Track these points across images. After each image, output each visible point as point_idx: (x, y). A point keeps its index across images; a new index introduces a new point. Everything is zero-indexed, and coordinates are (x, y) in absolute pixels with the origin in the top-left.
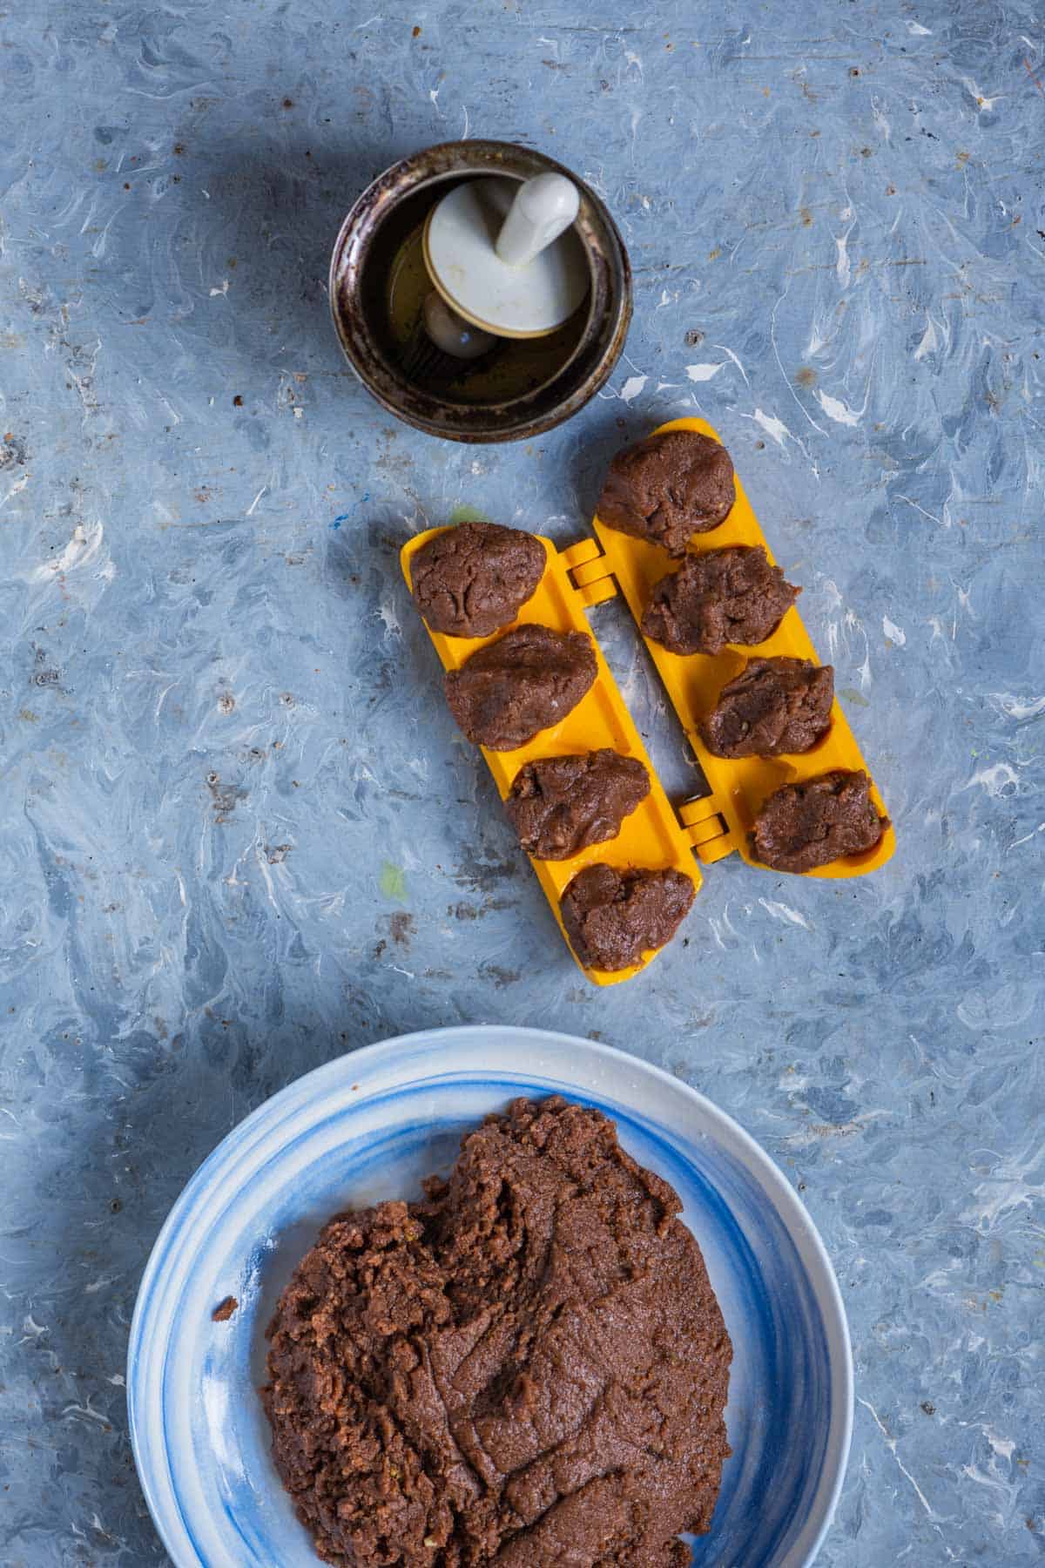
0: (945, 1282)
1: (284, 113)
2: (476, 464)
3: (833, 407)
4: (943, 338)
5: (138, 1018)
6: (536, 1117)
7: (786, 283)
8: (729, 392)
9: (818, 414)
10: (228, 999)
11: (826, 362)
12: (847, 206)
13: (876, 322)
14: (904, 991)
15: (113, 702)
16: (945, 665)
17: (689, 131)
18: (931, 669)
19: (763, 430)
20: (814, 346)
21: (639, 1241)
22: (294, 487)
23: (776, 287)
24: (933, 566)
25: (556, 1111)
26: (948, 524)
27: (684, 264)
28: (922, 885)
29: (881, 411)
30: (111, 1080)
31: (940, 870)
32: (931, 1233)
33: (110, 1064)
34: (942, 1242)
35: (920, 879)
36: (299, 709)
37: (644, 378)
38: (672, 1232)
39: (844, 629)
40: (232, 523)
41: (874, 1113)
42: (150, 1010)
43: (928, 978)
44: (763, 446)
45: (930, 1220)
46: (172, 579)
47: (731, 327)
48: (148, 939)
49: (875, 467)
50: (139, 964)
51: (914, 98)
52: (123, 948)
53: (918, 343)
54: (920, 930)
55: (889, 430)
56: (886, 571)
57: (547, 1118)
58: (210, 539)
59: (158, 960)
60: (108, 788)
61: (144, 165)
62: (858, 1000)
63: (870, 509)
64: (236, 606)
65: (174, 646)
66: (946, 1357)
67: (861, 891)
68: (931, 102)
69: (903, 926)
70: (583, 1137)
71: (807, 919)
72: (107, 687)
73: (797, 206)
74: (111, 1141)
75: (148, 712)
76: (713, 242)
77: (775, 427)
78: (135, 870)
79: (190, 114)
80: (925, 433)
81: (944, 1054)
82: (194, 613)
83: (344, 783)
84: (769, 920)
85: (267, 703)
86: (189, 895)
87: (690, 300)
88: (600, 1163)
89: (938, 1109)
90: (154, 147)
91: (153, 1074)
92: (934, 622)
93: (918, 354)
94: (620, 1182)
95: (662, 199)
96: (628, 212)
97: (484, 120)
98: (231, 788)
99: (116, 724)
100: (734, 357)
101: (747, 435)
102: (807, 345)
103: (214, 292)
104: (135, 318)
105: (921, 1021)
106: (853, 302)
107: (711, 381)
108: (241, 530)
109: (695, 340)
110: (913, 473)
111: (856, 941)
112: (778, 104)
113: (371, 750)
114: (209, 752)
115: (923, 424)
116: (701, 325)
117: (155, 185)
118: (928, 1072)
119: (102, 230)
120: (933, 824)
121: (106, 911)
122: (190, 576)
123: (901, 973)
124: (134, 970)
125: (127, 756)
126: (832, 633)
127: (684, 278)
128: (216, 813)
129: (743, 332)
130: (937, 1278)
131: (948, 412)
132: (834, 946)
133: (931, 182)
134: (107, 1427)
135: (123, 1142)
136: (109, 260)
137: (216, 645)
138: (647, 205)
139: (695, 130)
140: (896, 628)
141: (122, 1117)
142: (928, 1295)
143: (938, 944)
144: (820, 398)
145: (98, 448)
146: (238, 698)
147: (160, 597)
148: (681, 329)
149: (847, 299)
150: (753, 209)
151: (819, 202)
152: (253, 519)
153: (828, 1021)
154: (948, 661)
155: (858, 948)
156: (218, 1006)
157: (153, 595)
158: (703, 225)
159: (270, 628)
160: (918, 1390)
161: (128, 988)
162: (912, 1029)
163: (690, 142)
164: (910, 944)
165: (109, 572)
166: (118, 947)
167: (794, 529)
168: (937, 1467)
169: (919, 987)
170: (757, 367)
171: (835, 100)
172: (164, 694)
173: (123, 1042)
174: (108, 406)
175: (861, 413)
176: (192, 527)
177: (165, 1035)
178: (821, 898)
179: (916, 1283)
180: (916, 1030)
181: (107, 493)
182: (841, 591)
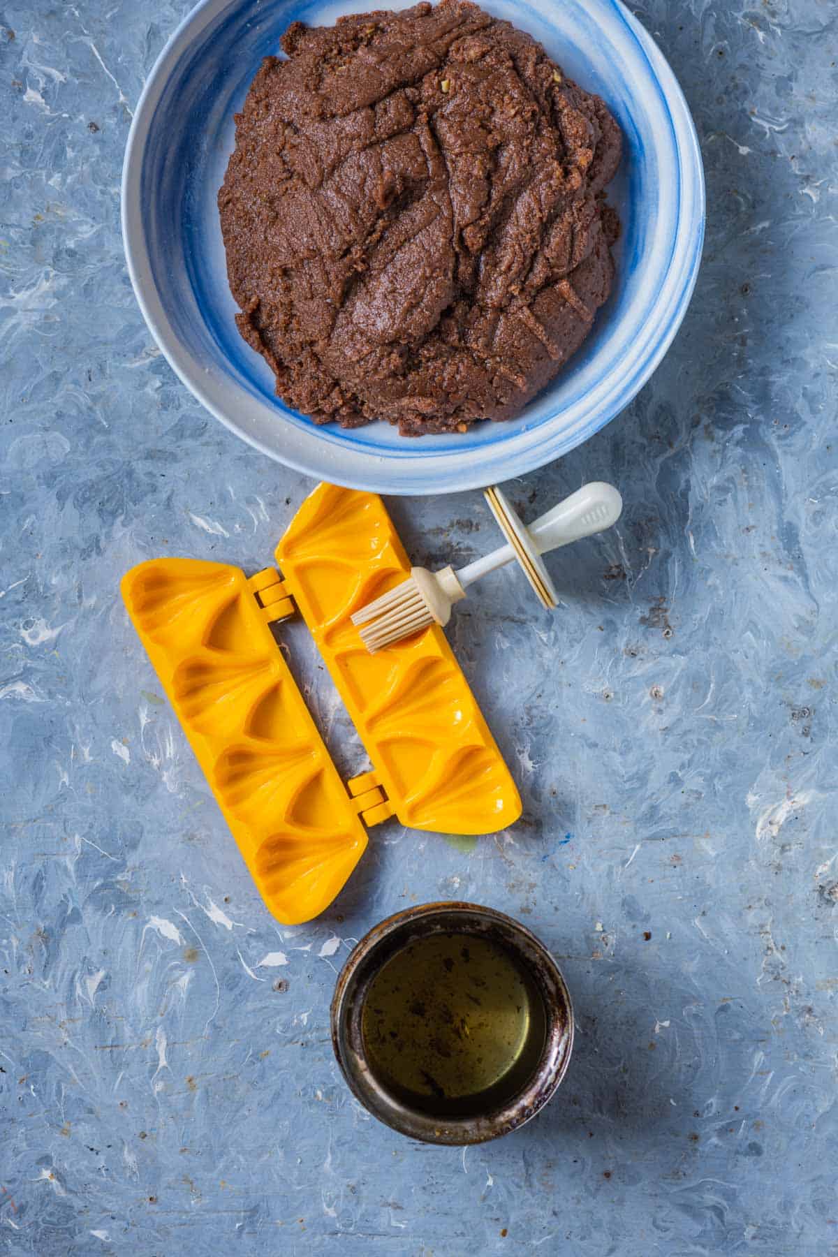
0: (80, 229)
1: (611, 1167)
2: (457, 885)
3: (171, 931)
4: (82, 986)
5: (728, 441)
7: (207, 1031)
8: (253, 943)
9: (182, 926)
10: (656, 456)
11: (176, 967)
12: (158, 1093)
13: (135, 999)
14: (112, 463)
15: (748, 694)
16: (80, 724)
17: (285, 1153)
18: (91, 721)
19: (226, 913)
20: (185, 980)
21: (272, 295)
22: (603, 866)
23: (215, 1027)
24: (89, 803)
25: (320, 412)
26: (77, 837)
27: (288, 1046)
28: (98, 547)
29: (131, 928)
30: (750, 391)
31: (84, 559)
32: (91, 268)
33: (750, 404)
34: (83, 261)
35: (100, 552)
36: (599, 689)
37: (321, 955)
38: (248, 299)
39: (161, 752)
40: (653, 838)
41: (137, 364)
42: (717, 447)
43: (93, 473)
44: (226, 900)
45: (92, 279)
46: (701, 794)
47: (252, 995)
48: (720, 505)
49: (136, 882)
50: (726, 484)
51: (105, 1179)
52: (740, 497)
53: (102, 982)
54: (100, 511)
55: (124, 913)
56: (127, 800)
57: (327, 408)
58: (669, 826)
59: (712, 488)
60: (752, 626)
61: (723, 1127)
62: (150, 455)
63: (140, 848)
64: (650, 771)
65: (698, 740)
66: (79, 168)
67: (147, 543)
68: (91, 1176)
69: (114, 514)
70: (302, 389)
71: (191, 520)
72: (753, 706)
73: (198, 1093)
74: (749, 342)
75: (719, 686)
76: (267, 1063)
77: (216, 915)
78: (730, 560)
79: (685, 1166)
80: (97, 910)
81: (80, 412)
82: (682, 767)
83: (562, 629)
84: (221, 520)
85: (624, 694)
86: (686, 539)
87: (284, 1017)
88: (294, 365)
89: (85, 368)
90: (714, 1140)
91: (716, 396)
92: (89, 759)
93: (102, 974)
94: (280, 347)
95: (306, 1099)
96: (334, 1088)
97: (449, 1161)
98: (653, 625)
99: (745, 677)
100: (250, 972)
101: (239, 909)
102: (191, 981)
103: (666, 1024)
104: (730, 1002)
105: (99, 439)
106: (153, 1016)
107: (266, 953)
108: (645, 833)
109: (280, 985)
110: (105, 878)
111: (152, 503)
112: (214, 1175)
113: (541, 656)
114: (671, 655)
115: (98, 917)
116: (276, 997)
117: (714, 1110)
118: (95, 399)
119: (757, 1073)
120: (89, 596)
121: (753, 527)
122: (685, 796)
123: (115, 477)
124: (731, 480)
125: (736, 651)
126: (170, 750)
127: (289, 1035)
128: (664, 605)
129: (242, 992)
130: (86, 232)
131: (77, 927)
132: (169, 499)
133: (91, 1111)
134: (753, 113)
135: (740, 341)
136: (751, 1050)
137: (666, 740)
138: (319, 1093)
139: (281, 1153)
140: (119, 753)
141: (741, 360)
142: (94, 218)
143: (86, 500)
144: (181, 940)
145: (760, 899)
146: (648, 698)
147: (709, 780)
148: (292, 993)
149: (159, 1018)
150: (234, 1091)
151: (181, 1096)
152: (635, 842)
153: (174, 439)
154: (77, 727)
155: (149, 497)
156: (663, 451)
157: (716, 781)
158: (274, 1078)
159: (621, 754)
160: (102, 142)
161: (735, 465)
162: (107, 432)
163: (284, 1144)
164: (108, 500)
165: (751, 799)
166: (743, 496)
167: (203, 833)
168: (87, 81)
169: (101, 465)
170: (230, 964)
171: (169, 1178)
172: (707, 701)
173: (741, 422)
174: (752, 932)
175: (148, 926)
176: (685, 835)
177: (707, 427)
178: (180, 537)
179: (102, 229)
180: (103, 431)
181: (753, 863)
182: (164, 783)
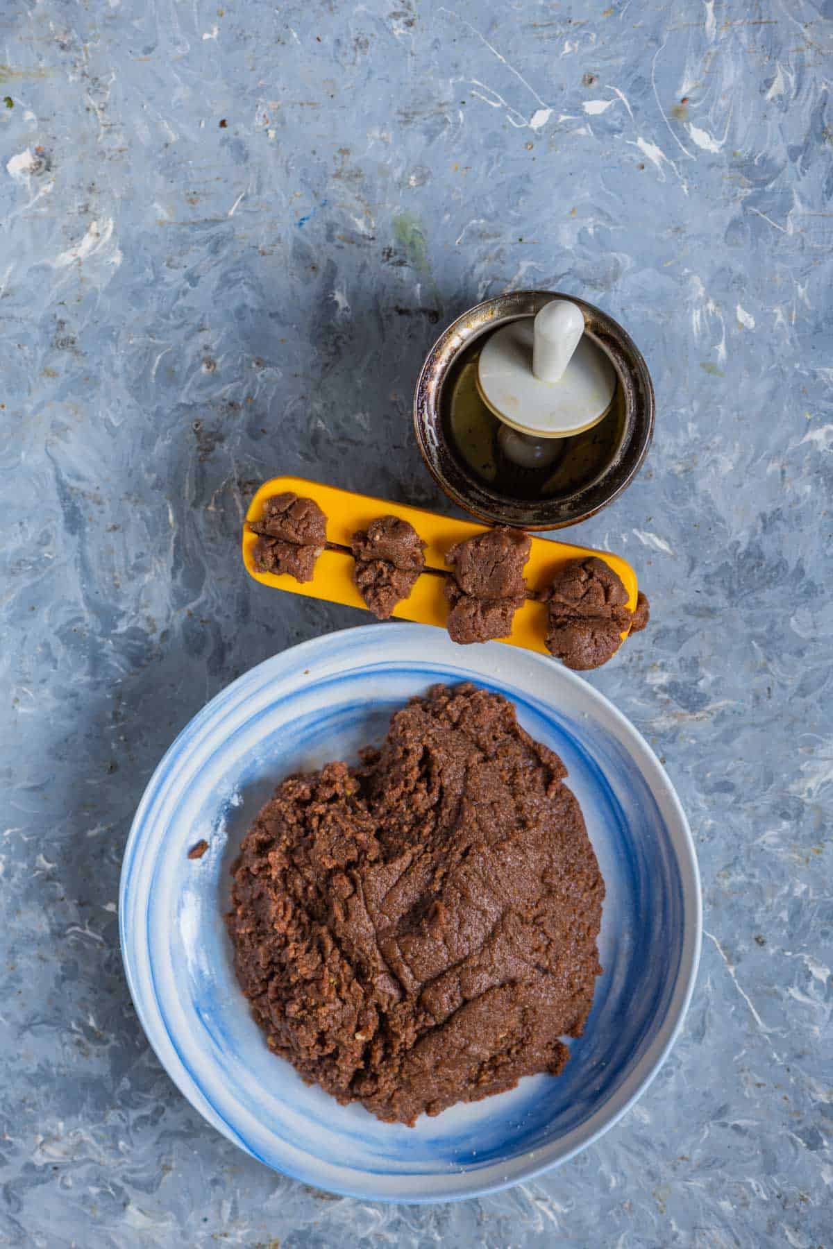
0: (776, 840)
2: (413, 178)
3: (700, 137)
4: (789, 83)
5: (133, 617)
6: (452, 698)
7: (665, 37)
8: (617, 124)
9: (686, 141)
10: (206, 602)
11: (694, 101)
13: (736, 70)
14: (749, 606)
15: (118, 364)
16: (786, 345)
18: (774, 348)
19: (643, 154)
20: (685, 89)
21: (533, 800)
22: (267, 194)
23: (657, 41)
24: (779, 266)
25: (467, 694)
26: (791, 232)
27: (583, 21)
28: (764, 521)
29: (739, 140)
30: (110, 666)
31: (779, 509)
32: (766, 800)
33: (110, 653)
34: (774, 807)
35: (763, 516)
36: (268, 371)
37: (549, 111)
38: (558, 794)
39: (705, 315)
40: (215, 222)
41: (721, 703)
42: (143, 611)
43: (767, 595)
44: (643, 167)
45: (765, 789)
46: (168, 265)
47: (620, 72)
48: (142, 553)
49: (733, 186)
50: (135, 574)
52: (123, 560)
53: (769, 87)
54: (762, 557)
55: (745, 156)
56: (739, 268)
57: (460, 699)
58: (199, 234)
59: (151, 570)
60: (113, 432)
62: (710, 612)
63: (728, 221)
64: (219, 288)
65: (168, 318)
66: (776, 900)
67: (715, 525)
69: (748, 554)
70: (489, 715)
71: (671, 547)
72: (113, 352)
74: (110, 715)
75: (146, 371)
76: (607, 3)
77: (653, 152)
78: (133, 498)
80: (773, 159)
81: (780, 657)
82: (185, 293)
83: (301, 432)
84: (641, 547)
85: (242, 365)
86: (176, 519)
87: (588, 50)
88: (502, 736)
89: (773, 701)
91: (144, 662)
92: (777, 310)
93: (769, 96)
94: (518, 752)
98: (211, 434)
99: (121, 382)
100: (621, 95)
101: (631, 159)
102: (680, 86)
103: (206, 36)
104: (142, 56)
105: (762, 630)
106: (718, 53)
107: (603, 114)
108: (224, 227)
109: (591, 81)
110: (764, 191)
111: (710, 564)
113: (325, 405)
114: (195, 404)
115: (772, 152)
116: (595, 69)
118: (766, 671)
120: (774, 472)
121: (109, 531)
122: (184, 263)
123: (746, 591)
124: (131, 578)
125: (129, 407)
126: (696, 318)
127: (583, 31)
128: (200, 453)
129: (629, 75)
130: (770, 836)
131: (792, 142)
132: (692, 568)
134: (101, 944)
135: (119, 717)
136: (122, 9)
137: (202, 319)
140: (747, 315)
141: (119, 697)
142: (762, 850)
143: (776, 568)
144: (689, 129)
145: (110, 159)
146: (219, 361)
147: (158, 279)
148: (580, 73)
149: (713, 51)
152: (233, 218)
153: (686, 628)
154: (788, 342)
155: (712, 570)
156: (199, 607)
157: (152, 278)
159: (245, 306)
160: (753, 927)
161: (126, 592)
162: (753, 636)
164: (753, 568)
165: (117, 259)
166: (119, 561)
167: (666, 234)
168: (766, 987)
169: (760, 603)
170: (640, 103)
172: (159, 357)
173: (120, 635)
174: (119, 126)
175: (723, 142)
176: (184, 224)
177: (154, 631)
178: (683, 530)
179: (753, 840)
180: (758, 638)
181: (117, 196)
182: (704, 285)
